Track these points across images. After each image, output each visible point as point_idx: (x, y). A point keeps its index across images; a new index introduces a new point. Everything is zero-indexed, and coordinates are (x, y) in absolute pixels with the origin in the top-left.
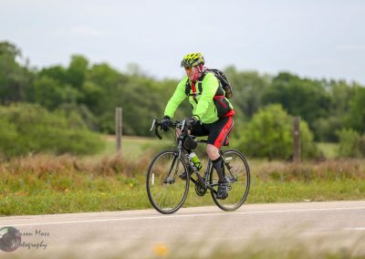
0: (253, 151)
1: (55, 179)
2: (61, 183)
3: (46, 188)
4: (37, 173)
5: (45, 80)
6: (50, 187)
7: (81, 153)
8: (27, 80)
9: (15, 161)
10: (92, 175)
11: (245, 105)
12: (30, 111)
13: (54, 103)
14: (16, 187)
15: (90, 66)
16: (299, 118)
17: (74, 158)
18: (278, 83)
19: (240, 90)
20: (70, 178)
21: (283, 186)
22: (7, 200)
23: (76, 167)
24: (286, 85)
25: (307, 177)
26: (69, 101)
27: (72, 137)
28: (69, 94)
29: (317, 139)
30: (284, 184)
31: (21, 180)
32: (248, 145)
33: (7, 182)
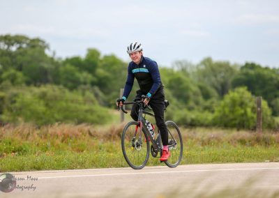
0: (225, 123)
1: (74, 142)
2: (79, 145)
3: (68, 149)
4: (61, 138)
5: (68, 67)
6: (71, 149)
7: (93, 123)
8: (53, 67)
9: (44, 129)
10: (102, 140)
11: (220, 87)
12: (54, 91)
13: (74, 84)
14: (45, 149)
15: (101, 57)
16: (261, 97)
17: (89, 127)
18: (245, 70)
19: (215, 76)
20: (86, 142)
21: (249, 150)
22: (39, 159)
23: (90, 134)
24: (252, 72)
25: (267, 143)
26: (85, 83)
27: (87, 111)
28: (85, 78)
29: (274, 114)
30: (249, 148)
31: (49, 144)
32: (221, 118)
33: (38, 144)
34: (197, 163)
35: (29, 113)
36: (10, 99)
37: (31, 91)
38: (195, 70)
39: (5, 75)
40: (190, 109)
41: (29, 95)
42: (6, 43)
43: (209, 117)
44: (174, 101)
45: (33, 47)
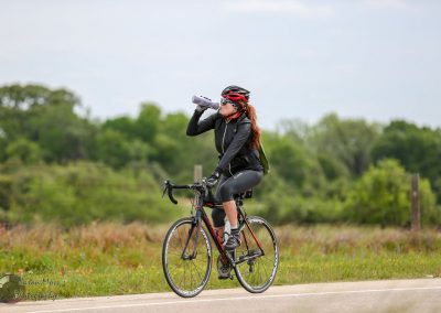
0: (363, 217)
1: (122, 252)
2: (130, 257)
3: (113, 264)
4: (101, 246)
5: (110, 133)
6: (118, 263)
7: (153, 221)
8: (87, 133)
9: (77, 233)
11: (352, 161)
12: (89, 171)
13: (120, 161)
14: (77, 263)
15: (163, 116)
16: (418, 175)
17: (145, 227)
18: (392, 134)
19: (345, 142)
20: (142, 251)
21: (399, 259)
22: (65, 280)
23: (148, 238)
24: (402, 135)
25: (428, 247)
26: (138, 158)
27: (142, 202)
28: (138, 150)
30: (401, 256)
31: (82, 255)
32: (356, 208)
33: (66, 257)
34: (319, 281)
35: (49, 207)
36: (20, 185)
37: (53, 173)
38: (312, 134)
39: (10, 148)
40: (306, 195)
41: (50, 179)
42: (12, 98)
43: (337, 207)
44: (281, 183)
45: (56, 102)
